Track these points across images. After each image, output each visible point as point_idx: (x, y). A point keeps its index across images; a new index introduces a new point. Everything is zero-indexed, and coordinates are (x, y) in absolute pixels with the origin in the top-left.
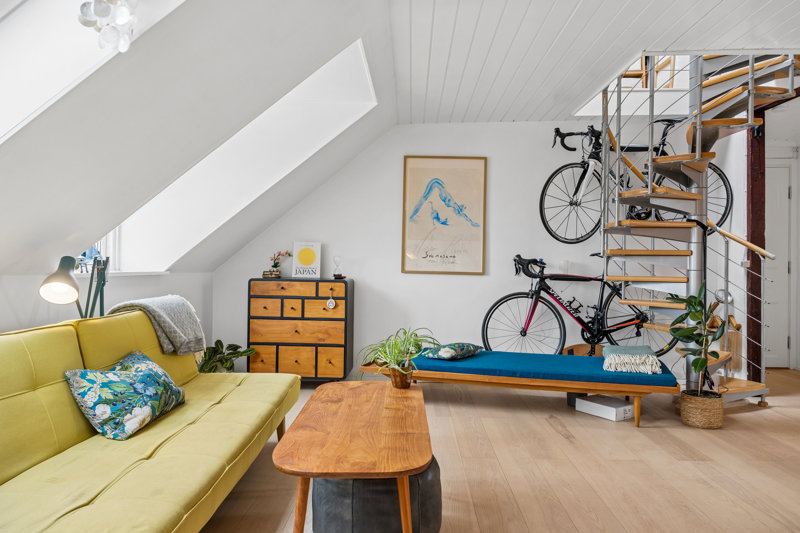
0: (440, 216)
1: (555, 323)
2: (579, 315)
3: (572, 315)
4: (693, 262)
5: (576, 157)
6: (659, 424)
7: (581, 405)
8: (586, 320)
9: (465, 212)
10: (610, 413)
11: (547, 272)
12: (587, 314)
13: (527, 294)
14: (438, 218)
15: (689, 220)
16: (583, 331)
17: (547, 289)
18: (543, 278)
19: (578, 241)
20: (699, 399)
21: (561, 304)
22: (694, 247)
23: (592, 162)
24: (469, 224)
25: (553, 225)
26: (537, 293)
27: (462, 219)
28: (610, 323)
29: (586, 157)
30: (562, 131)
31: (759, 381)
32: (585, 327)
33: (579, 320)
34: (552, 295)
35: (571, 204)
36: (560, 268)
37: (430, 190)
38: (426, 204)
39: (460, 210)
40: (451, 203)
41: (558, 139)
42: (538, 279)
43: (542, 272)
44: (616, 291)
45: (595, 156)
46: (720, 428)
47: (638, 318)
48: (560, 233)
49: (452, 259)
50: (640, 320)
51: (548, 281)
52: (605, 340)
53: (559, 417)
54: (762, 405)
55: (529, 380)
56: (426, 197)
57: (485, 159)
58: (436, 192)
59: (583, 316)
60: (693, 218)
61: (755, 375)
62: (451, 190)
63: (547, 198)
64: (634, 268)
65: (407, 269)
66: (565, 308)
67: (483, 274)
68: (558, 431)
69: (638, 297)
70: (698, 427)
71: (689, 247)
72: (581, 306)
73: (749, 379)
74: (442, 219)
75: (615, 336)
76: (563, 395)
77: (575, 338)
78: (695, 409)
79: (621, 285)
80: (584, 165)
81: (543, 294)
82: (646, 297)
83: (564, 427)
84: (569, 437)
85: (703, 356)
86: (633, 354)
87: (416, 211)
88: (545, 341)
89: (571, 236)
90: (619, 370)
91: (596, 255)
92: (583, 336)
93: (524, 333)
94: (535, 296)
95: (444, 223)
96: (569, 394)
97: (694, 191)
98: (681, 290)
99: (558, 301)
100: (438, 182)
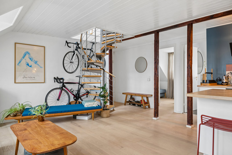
0: (29, 64)
1: (67, 96)
2: (73, 93)
3: (71, 93)
4: (102, 78)
5: (72, 49)
6: (97, 118)
7: (78, 117)
8: (75, 94)
9: (38, 63)
10: (86, 118)
11: (64, 81)
12: (75, 93)
13: (59, 88)
14: (28, 65)
15: (101, 68)
16: (74, 97)
17: (65, 86)
18: (63, 83)
19: (72, 73)
20: (105, 111)
21: (69, 90)
22: (102, 75)
23: (76, 51)
24: (39, 67)
25: (66, 68)
26: (62, 88)
27: (37, 65)
28: (81, 94)
29: (74, 50)
30: (68, 42)
31: (112, 105)
32: (75, 96)
33: (73, 94)
34: (66, 88)
35: (71, 62)
36: (67, 80)
37: (25, 55)
38: (24, 60)
39: (36, 62)
40: (33, 60)
41: (67, 44)
42: (62, 84)
43: (63, 81)
44: (82, 86)
45: (76, 50)
46: (109, 117)
47: (87, 93)
48: (68, 71)
49: (33, 78)
50: (88, 93)
51: (65, 84)
52: (80, 99)
53: (73, 122)
54: (114, 110)
55: (66, 113)
56: (23, 57)
57: (44, 47)
58: (27, 56)
59: (74, 93)
60: (102, 68)
61: (111, 103)
62: (32, 55)
63: (65, 61)
64: (87, 80)
65: (17, 82)
66: (70, 92)
67: (44, 83)
68: (75, 125)
69: (87, 88)
70: (105, 117)
71: (101, 75)
72: (74, 90)
73: (110, 104)
74: (30, 65)
75: (82, 98)
76: (72, 116)
77: (72, 99)
78: (104, 113)
79: (83, 84)
80: (74, 52)
81: (64, 88)
82: (89, 87)
83: (77, 124)
84: (79, 126)
85: (105, 101)
86: (91, 102)
87: (20, 62)
88: (64, 101)
89: (70, 71)
90: (88, 106)
91: (77, 76)
92: (74, 99)
93: (58, 100)
94: (61, 89)
95: (30, 66)
96: (73, 115)
97: (102, 61)
98: (99, 85)
99: (68, 90)
100: (28, 53)
